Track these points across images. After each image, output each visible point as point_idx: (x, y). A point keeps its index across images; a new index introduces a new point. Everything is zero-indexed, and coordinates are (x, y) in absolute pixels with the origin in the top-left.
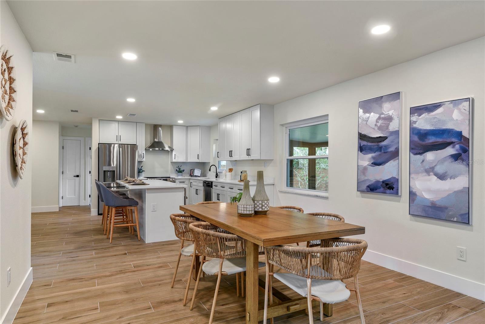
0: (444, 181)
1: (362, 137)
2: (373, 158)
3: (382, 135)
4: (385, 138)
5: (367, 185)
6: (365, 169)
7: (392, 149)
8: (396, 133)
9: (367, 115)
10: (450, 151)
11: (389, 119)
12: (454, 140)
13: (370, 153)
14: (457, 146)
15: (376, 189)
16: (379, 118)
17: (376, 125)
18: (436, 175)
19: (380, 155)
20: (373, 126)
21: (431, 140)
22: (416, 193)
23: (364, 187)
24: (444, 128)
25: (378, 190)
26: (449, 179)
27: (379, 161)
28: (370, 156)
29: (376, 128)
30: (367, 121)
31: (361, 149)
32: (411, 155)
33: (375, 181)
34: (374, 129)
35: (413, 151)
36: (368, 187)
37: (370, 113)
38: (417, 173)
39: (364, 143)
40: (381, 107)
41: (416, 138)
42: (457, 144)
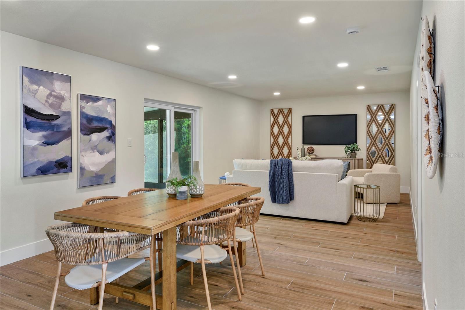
0: (103, 155)
1: (28, 111)
2: (45, 137)
3: (54, 113)
4: (57, 117)
5: (37, 168)
6: (34, 149)
7: (65, 129)
8: (69, 114)
9: (35, 87)
10: (106, 134)
11: (61, 99)
12: (108, 126)
13: (40, 131)
14: (110, 131)
15: (49, 171)
16: (50, 95)
17: (46, 101)
18: (98, 151)
19: (52, 133)
20: (44, 102)
21: (95, 124)
22: (85, 167)
23: (34, 170)
24: (103, 116)
25: (51, 171)
26: (106, 154)
27: (51, 140)
28: (40, 134)
29: (47, 105)
30: (35, 94)
31: (28, 125)
32: (82, 135)
33: (47, 161)
34: (44, 105)
35: (83, 132)
36: (39, 169)
37: (39, 85)
38: (86, 150)
39: (30, 119)
40: (52, 83)
41: (85, 121)
42: (110, 129)
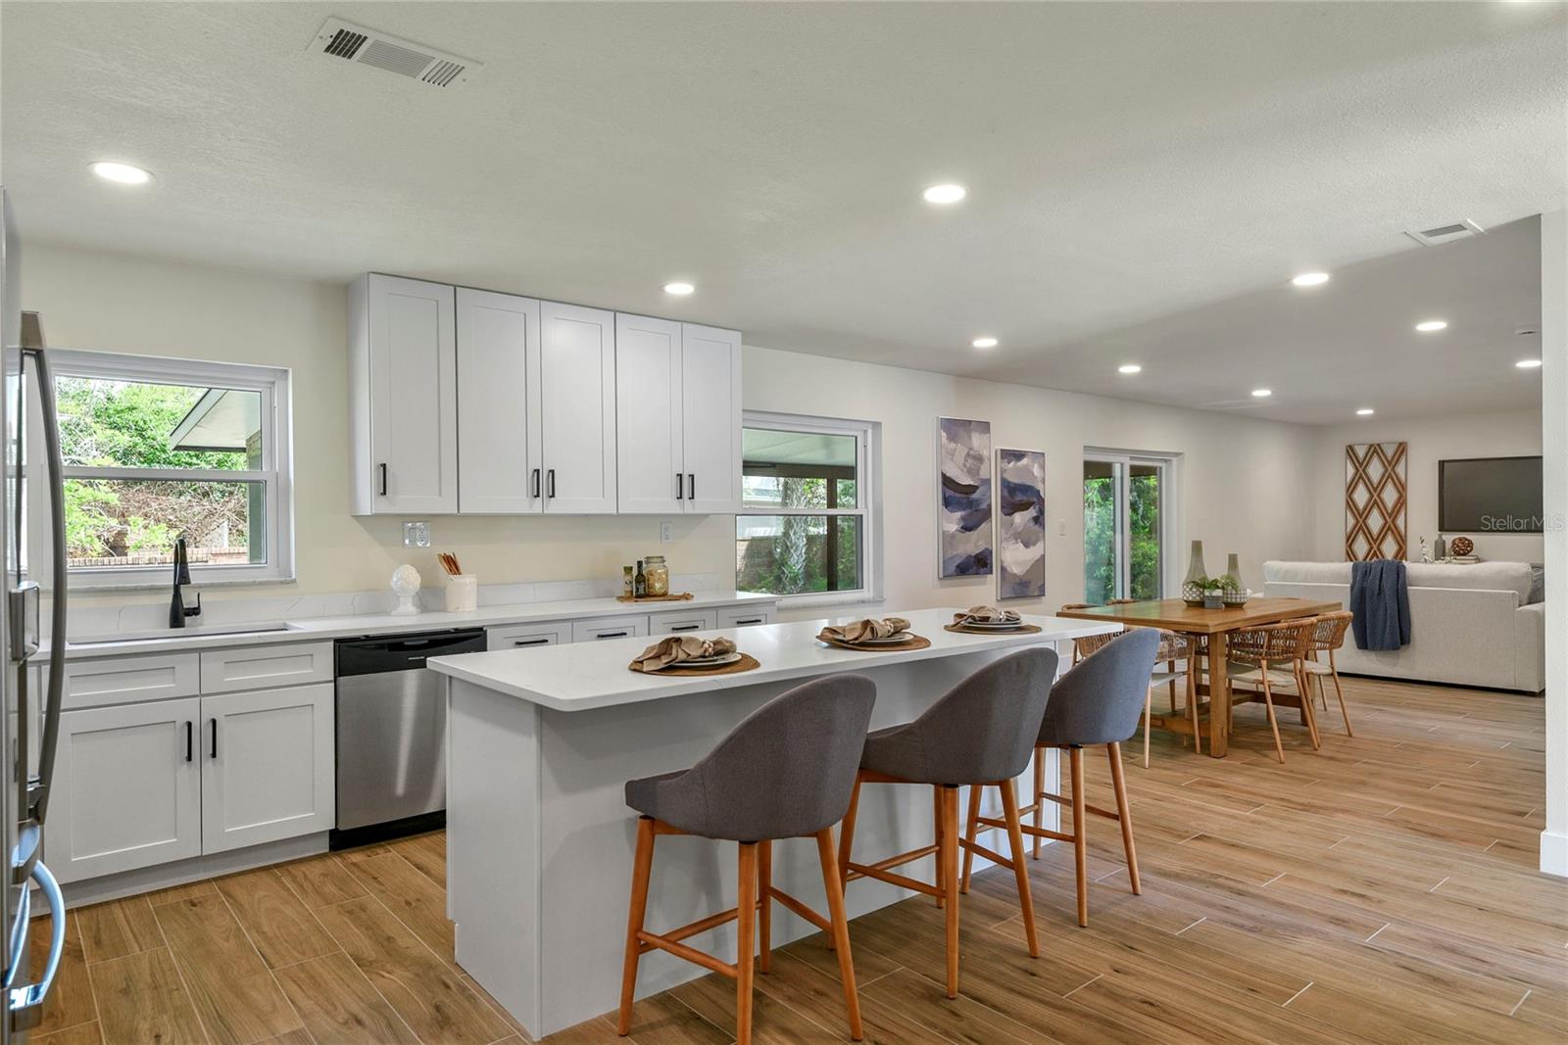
0: (1028, 549)
1: (947, 482)
2: (963, 518)
3: (972, 483)
4: (976, 487)
5: (957, 564)
6: (953, 536)
7: (984, 506)
8: (987, 482)
9: (952, 445)
10: (1032, 512)
11: (979, 459)
12: (1035, 500)
13: (959, 510)
14: (1037, 507)
15: (968, 570)
16: (968, 455)
17: (965, 465)
18: (1022, 542)
19: (970, 514)
20: (962, 467)
21: (1019, 497)
22: (1007, 567)
23: (952, 568)
24: (1028, 483)
25: (971, 571)
26: (1032, 546)
27: (970, 524)
28: (958, 514)
29: (965, 470)
30: (953, 455)
31: (947, 503)
32: (1004, 517)
33: (965, 556)
34: (962, 470)
35: (1004, 510)
36: (958, 566)
37: (956, 442)
38: (1007, 540)
39: (950, 493)
40: (970, 437)
41: (1006, 494)
42: (1037, 505)
